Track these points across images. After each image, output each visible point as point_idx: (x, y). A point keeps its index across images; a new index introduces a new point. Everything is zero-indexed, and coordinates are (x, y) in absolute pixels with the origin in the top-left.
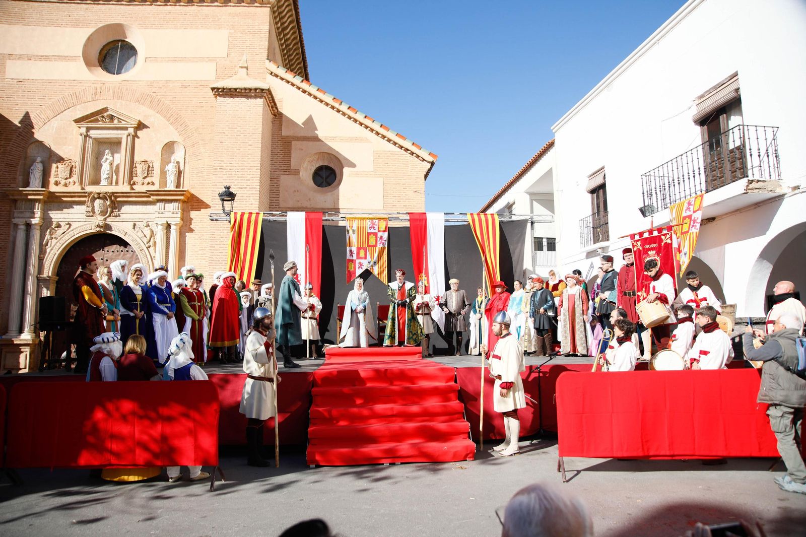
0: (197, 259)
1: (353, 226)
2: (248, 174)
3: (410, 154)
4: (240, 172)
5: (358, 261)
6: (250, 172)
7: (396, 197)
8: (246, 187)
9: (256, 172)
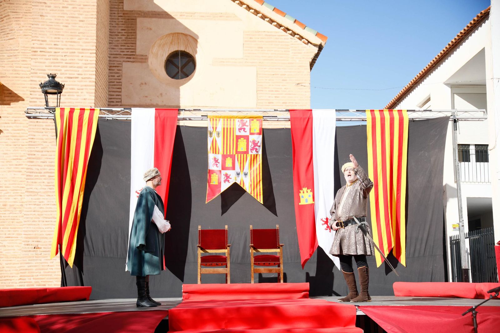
0: (9, 171)
1: (218, 127)
2: (79, 60)
3: (291, 34)
4: (68, 56)
5: (224, 172)
6: (82, 56)
7: (272, 91)
8: (77, 76)
9: (90, 57)
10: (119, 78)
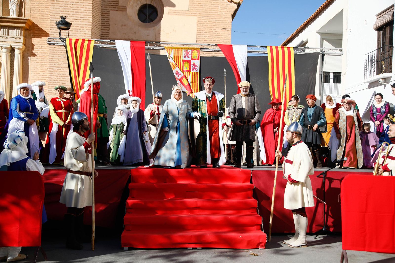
0: (38, 79)
1: (171, 54)
6: (83, 5)
7: (207, 33)
8: (80, 18)
9: (89, 6)
10: (108, 21)
